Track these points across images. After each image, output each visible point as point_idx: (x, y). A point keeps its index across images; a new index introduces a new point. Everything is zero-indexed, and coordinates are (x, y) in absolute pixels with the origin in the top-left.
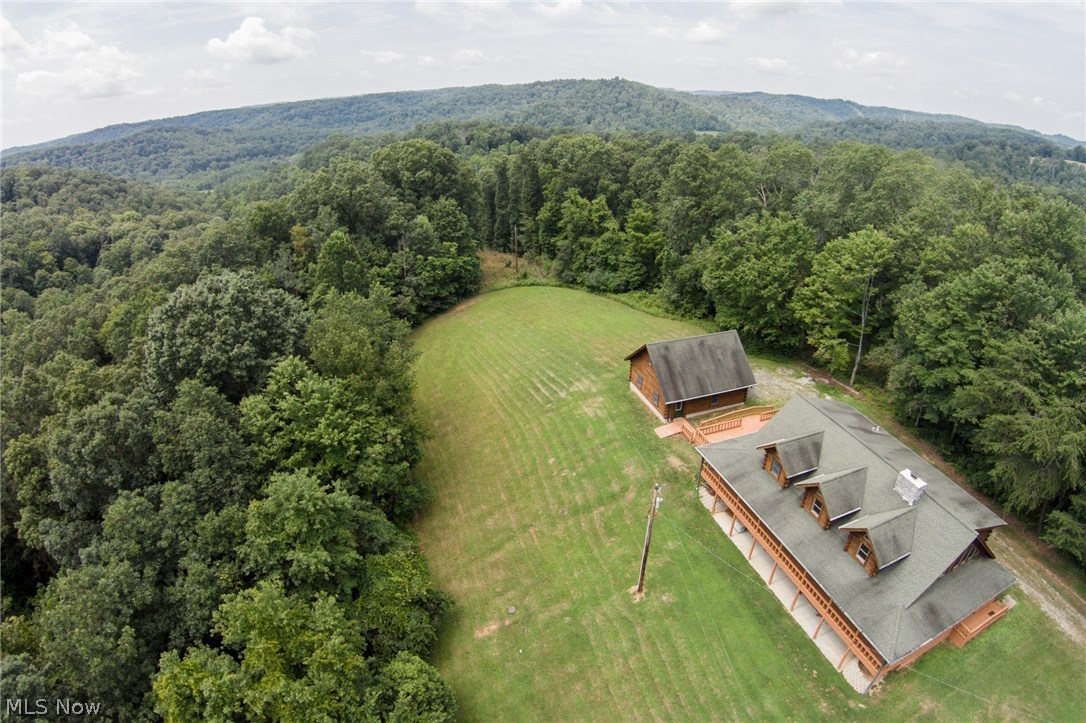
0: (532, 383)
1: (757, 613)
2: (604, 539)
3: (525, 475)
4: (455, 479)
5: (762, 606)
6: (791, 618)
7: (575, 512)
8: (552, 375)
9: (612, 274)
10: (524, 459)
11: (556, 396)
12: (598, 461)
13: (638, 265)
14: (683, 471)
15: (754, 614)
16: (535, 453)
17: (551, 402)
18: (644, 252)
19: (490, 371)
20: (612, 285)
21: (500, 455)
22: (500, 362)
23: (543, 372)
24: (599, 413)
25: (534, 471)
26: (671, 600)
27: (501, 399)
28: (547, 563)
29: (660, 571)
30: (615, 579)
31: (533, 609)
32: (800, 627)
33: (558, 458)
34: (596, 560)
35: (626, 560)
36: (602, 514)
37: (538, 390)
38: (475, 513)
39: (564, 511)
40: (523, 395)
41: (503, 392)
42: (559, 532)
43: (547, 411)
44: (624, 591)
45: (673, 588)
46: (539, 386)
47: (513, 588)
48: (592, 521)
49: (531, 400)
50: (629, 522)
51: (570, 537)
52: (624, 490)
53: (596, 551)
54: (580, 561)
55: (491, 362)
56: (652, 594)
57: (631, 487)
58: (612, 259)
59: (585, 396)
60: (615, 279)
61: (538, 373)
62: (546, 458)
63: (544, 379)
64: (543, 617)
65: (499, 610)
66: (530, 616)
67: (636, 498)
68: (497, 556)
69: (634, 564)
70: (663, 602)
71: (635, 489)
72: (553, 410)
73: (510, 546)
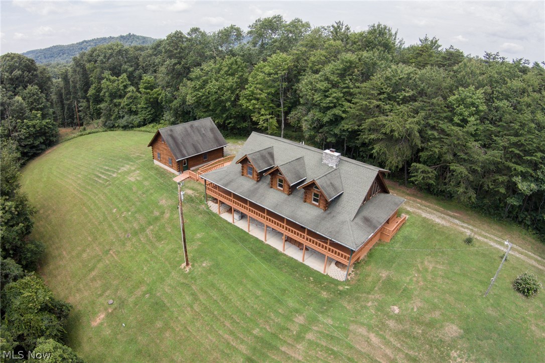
0: (95, 175)
1: (264, 258)
2: (157, 244)
3: (100, 223)
4: (58, 238)
5: (266, 253)
6: (285, 255)
7: (136, 233)
8: (107, 168)
9: (135, 117)
10: (98, 214)
11: (111, 177)
12: (143, 202)
13: (149, 109)
14: (195, 196)
15: (262, 258)
16: (104, 210)
17: (108, 181)
18: (152, 100)
19: (69, 176)
20: (136, 123)
21: (83, 217)
22: (75, 170)
23: (102, 168)
24: (138, 178)
25: (105, 219)
26: (209, 265)
27: (78, 188)
28: (125, 268)
29: (196, 251)
30: (170, 264)
31: (124, 297)
32: (293, 258)
33: (118, 208)
34: (155, 256)
35: (174, 251)
36: (152, 230)
37: (99, 177)
38: (74, 254)
39: (128, 236)
40: (91, 182)
41: (79, 184)
42: (128, 248)
43: (107, 186)
44: (178, 269)
45: (207, 258)
46: (100, 175)
47: (108, 289)
48: (147, 236)
49: (97, 183)
50: (170, 230)
51: (136, 248)
52: (163, 213)
53: (154, 252)
54: (146, 260)
55: (69, 172)
56: (196, 265)
57: (166, 211)
58: (134, 108)
59: (128, 173)
60: (137, 119)
61: (98, 169)
62: (111, 210)
63: (103, 171)
64: (131, 300)
65: (103, 304)
66: (123, 302)
67: (171, 216)
68: (94, 273)
69: (179, 252)
70: (204, 267)
71: (169, 211)
72: (110, 185)
73: (100, 266)
